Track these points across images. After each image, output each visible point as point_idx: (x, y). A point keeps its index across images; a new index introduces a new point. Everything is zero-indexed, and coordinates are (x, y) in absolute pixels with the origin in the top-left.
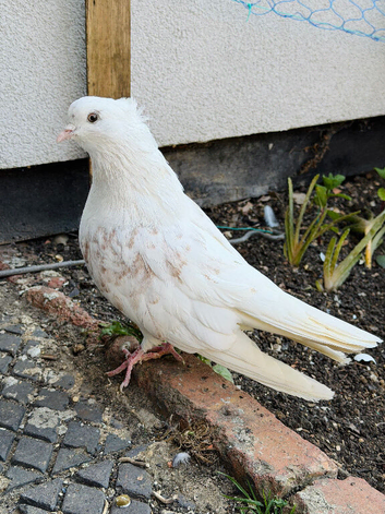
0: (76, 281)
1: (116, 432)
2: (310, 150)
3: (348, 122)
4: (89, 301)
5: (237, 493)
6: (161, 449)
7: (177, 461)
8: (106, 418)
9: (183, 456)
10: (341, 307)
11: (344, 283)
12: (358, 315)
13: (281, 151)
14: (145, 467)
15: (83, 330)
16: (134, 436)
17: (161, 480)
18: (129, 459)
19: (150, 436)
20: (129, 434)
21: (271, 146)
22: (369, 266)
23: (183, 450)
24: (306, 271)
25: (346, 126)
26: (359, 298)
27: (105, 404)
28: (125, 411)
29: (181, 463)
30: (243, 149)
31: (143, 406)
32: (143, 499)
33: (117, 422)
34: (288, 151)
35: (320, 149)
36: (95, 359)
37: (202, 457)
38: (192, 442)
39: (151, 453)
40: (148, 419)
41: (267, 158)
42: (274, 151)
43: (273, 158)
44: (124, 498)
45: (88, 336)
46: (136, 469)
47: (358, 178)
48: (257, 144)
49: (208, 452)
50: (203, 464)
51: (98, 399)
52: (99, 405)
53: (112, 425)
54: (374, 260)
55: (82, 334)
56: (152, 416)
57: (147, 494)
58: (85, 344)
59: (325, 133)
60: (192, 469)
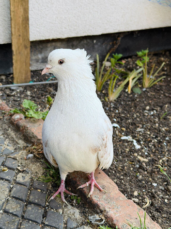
0: (6, 94)
1: (8, 148)
2: (112, 44)
3: (128, 32)
4: (9, 101)
5: (48, 168)
6: (24, 153)
7: (28, 157)
8: (5, 143)
9: (31, 155)
10: (113, 107)
11: (117, 99)
12: (119, 110)
13: (99, 44)
14: (16, 159)
15: (3, 112)
16: (15, 149)
17: (21, 163)
18: (11, 156)
19: (21, 149)
20: (14, 148)
21: (95, 41)
22: (129, 92)
23: (31, 153)
24: (103, 94)
25: (127, 34)
26: (121, 104)
27: (6, 138)
28: (13, 141)
29: (29, 158)
30: (82, 42)
31: (21, 139)
32: (13, 169)
33: (9, 144)
34: (102, 44)
35: (116, 44)
36: (6, 122)
37: (37, 156)
38: (34, 150)
39: (20, 154)
40: (21, 143)
41: (93, 47)
42: (96, 44)
43: (96, 46)
44: (5, 168)
45: (5, 114)
46: (13, 160)
47: (134, 57)
48: (89, 40)
49: (40, 154)
50: (38, 158)
51: (4, 136)
52: (4, 138)
53: (8, 145)
54: (132, 90)
55: (3, 113)
56: (23, 142)
57: (15, 168)
58: (3, 117)
59: (118, 36)
60: (33, 160)
